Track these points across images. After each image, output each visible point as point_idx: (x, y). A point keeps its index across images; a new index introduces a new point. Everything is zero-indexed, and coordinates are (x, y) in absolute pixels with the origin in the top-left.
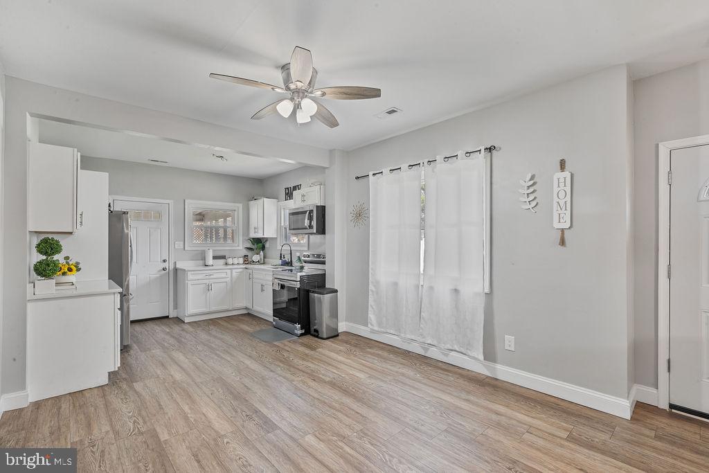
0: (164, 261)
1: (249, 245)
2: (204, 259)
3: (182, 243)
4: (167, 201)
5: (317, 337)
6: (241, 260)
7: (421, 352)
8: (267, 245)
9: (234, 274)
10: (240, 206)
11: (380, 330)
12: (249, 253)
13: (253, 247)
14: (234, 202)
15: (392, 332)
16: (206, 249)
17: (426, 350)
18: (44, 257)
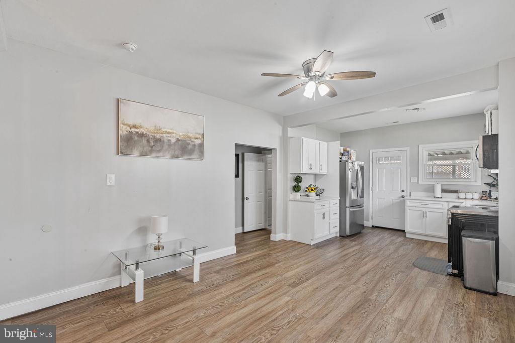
0: (403, 191)
1: (490, 181)
2: (433, 191)
3: (416, 178)
4: (406, 148)
6: (476, 196)
18: (296, 184)
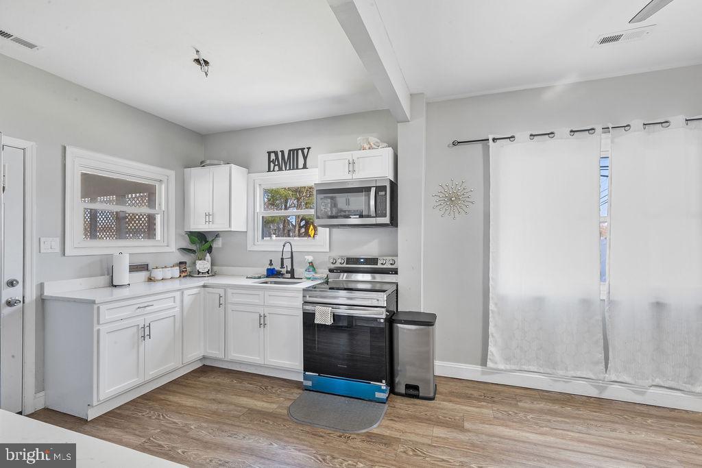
1: (185, 244)
2: (110, 273)
3: (58, 240)
5: (417, 397)
6: (176, 271)
7: (593, 392)
8: (218, 244)
9: (187, 299)
10: (172, 174)
11: (508, 367)
12: (186, 258)
13: (191, 247)
14: (162, 167)
15: (532, 368)
16: (115, 252)
17: (602, 389)
